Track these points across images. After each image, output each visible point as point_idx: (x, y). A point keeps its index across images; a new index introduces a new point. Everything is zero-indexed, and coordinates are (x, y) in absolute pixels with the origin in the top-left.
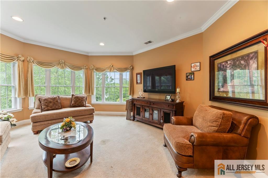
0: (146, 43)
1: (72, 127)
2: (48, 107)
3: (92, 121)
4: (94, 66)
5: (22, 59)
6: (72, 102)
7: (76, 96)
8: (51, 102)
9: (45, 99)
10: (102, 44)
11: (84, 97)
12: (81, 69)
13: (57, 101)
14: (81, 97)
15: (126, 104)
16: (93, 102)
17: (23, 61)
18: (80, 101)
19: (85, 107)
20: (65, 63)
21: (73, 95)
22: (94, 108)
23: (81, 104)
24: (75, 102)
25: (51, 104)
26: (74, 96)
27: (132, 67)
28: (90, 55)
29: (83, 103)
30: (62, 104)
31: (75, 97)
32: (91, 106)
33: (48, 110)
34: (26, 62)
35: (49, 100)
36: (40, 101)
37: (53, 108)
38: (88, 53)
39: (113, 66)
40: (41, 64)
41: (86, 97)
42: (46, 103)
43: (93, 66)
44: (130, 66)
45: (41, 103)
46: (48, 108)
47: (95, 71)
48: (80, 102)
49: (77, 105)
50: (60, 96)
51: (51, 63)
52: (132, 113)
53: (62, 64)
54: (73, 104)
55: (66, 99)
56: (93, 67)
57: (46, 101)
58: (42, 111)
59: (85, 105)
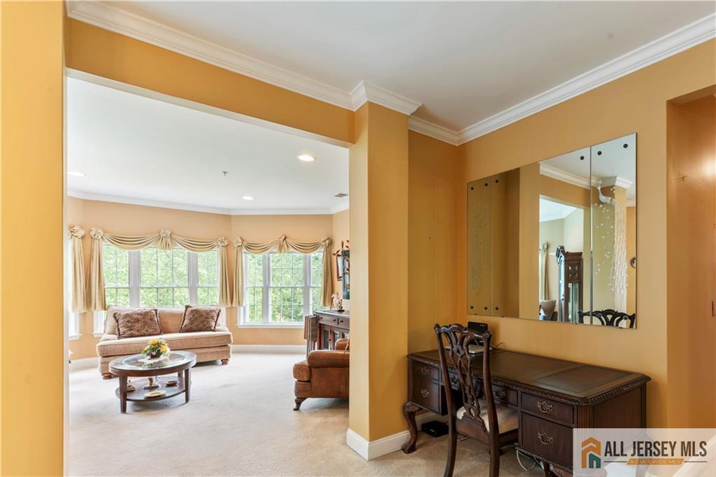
0: (338, 196)
1: (161, 354)
2: (131, 330)
3: (227, 360)
4: (243, 240)
6: (186, 321)
7: (194, 308)
8: (137, 321)
9: (127, 315)
10: (248, 198)
11: (211, 311)
12: (212, 247)
13: (151, 319)
14: (205, 311)
16: (241, 323)
18: (202, 319)
19: (214, 331)
20: (173, 236)
21: (187, 307)
22: (230, 333)
23: (204, 325)
24: (192, 322)
25: (138, 325)
26: (189, 309)
27: (328, 242)
28: (234, 214)
29: (208, 322)
30: (163, 326)
31: (192, 311)
32: (227, 329)
33: (132, 336)
34: (88, 240)
35: (134, 316)
36: (115, 317)
37: (143, 331)
38: (229, 210)
39: (285, 239)
40: (119, 241)
41: (217, 312)
42: (128, 322)
43: (241, 238)
44: (323, 240)
45: (117, 321)
46: (132, 332)
47: (244, 250)
48: (202, 322)
49: (195, 328)
50: (159, 309)
53: (166, 240)
54: (186, 326)
55: (173, 315)
56: (240, 241)
57: (128, 319)
58: (120, 336)
59: (213, 328)
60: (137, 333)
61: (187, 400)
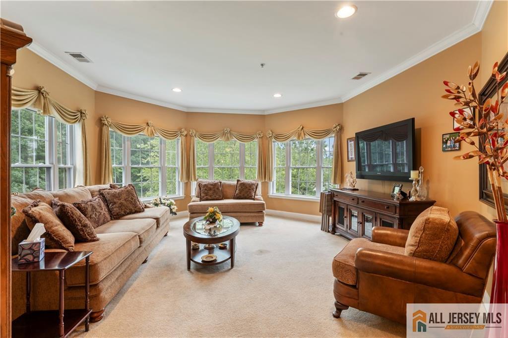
0: (356, 78)
1: (216, 220)
2: (207, 195)
3: (262, 223)
4: (272, 133)
5: (185, 133)
6: (237, 191)
7: (242, 182)
8: (210, 189)
9: (205, 185)
10: (277, 95)
11: (252, 184)
12: (253, 139)
13: (218, 189)
14: (249, 184)
15: (319, 201)
16: (271, 194)
17: (186, 136)
18: (247, 190)
19: (254, 199)
20: (231, 132)
21: (238, 181)
22: (264, 202)
23: (248, 195)
24: (241, 191)
25: (211, 192)
26: (240, 182)
27: (338, 127)
28: (266, 113)
29: (250, 193)
30: (225, 193)
31: (241, 184)
32: (262, 199)
33: (207, 200)
34: (188, 137)
35: (209, 186)
36: (199, 186)
37: (213, 197)
38: (264, 111)
39: (302, 128)
40: (203, 137)
41: (256, 185)
42: (206, 190)
43: (271, 131)
44: (334, 126)
45: (200, 189)
46: (207, 197)
47: (273, 140)
48: (247, 192)
49: (242, 197)
50: (223, 182)
51: (214, 135)
52: (331, 218)
53: (227, 135)
54: (237, 194)
55: (230, 186)
56: (271, 133)
57: (206, 188)
58: (201, 199)
59: (253, 197)
60: (209, 198)
61: (232, 266)
